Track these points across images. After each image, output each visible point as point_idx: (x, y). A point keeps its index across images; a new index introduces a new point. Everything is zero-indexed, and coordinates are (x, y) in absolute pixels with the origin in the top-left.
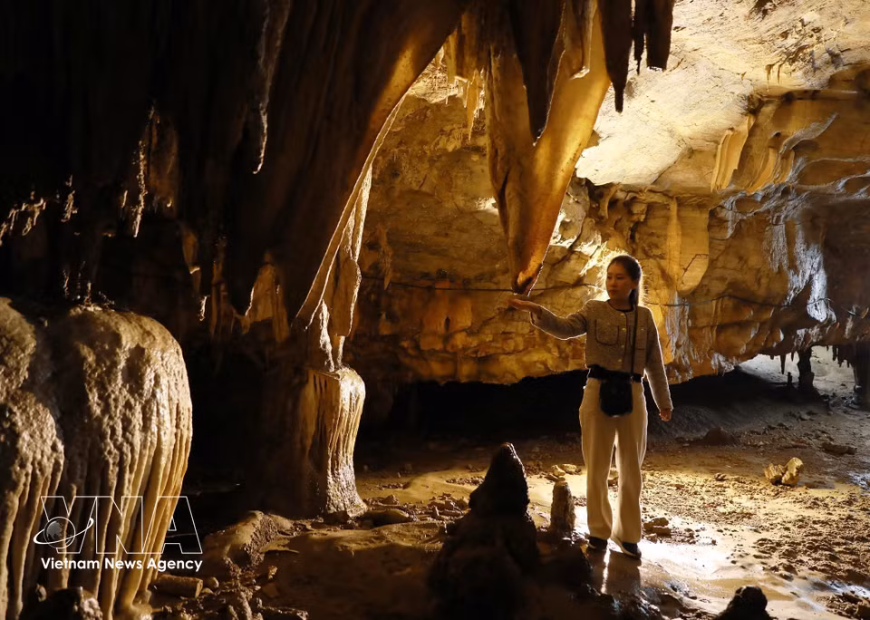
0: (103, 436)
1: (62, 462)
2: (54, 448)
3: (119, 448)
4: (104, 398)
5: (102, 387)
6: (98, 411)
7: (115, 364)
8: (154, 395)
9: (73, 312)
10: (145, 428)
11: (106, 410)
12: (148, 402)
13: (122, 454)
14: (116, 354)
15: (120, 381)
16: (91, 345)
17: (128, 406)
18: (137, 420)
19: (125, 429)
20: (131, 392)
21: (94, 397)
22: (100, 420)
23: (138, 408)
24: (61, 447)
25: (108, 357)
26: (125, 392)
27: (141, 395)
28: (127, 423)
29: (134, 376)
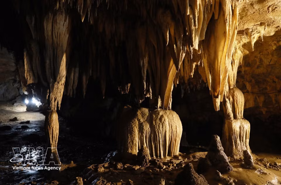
0: (155, 128)
1: (150, 131)
2: (149, 129)
3: (158, 130)
4: (156, 122)
5: (155, 121)
6: (155, 124)
7: (158, 117)
8: (164, 122)
9: (155, 110)
10: (163, 127)
11: (156, 124)
12: (163, 123)
13: (158, 131)
14: (158, 116)
15: (158, 120)
16: (155, 115)
17: (159, 124)
18: (161, 126)
19: (159, 127)
20: (160, 122)
21: (154, 122)
22: (155, 125)
23: (161, 124)
24: (150, 129)
25: (157, 117)
26: (159, 122)
27: (161, 122)
28: (159, 126)
29: (161, 119)
